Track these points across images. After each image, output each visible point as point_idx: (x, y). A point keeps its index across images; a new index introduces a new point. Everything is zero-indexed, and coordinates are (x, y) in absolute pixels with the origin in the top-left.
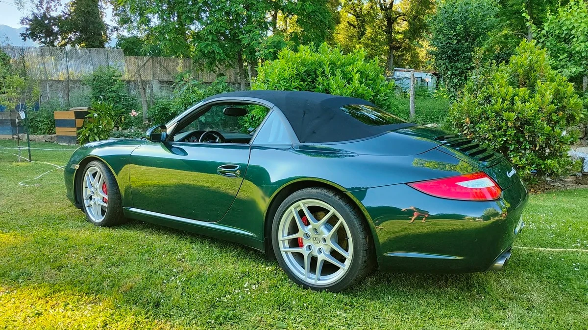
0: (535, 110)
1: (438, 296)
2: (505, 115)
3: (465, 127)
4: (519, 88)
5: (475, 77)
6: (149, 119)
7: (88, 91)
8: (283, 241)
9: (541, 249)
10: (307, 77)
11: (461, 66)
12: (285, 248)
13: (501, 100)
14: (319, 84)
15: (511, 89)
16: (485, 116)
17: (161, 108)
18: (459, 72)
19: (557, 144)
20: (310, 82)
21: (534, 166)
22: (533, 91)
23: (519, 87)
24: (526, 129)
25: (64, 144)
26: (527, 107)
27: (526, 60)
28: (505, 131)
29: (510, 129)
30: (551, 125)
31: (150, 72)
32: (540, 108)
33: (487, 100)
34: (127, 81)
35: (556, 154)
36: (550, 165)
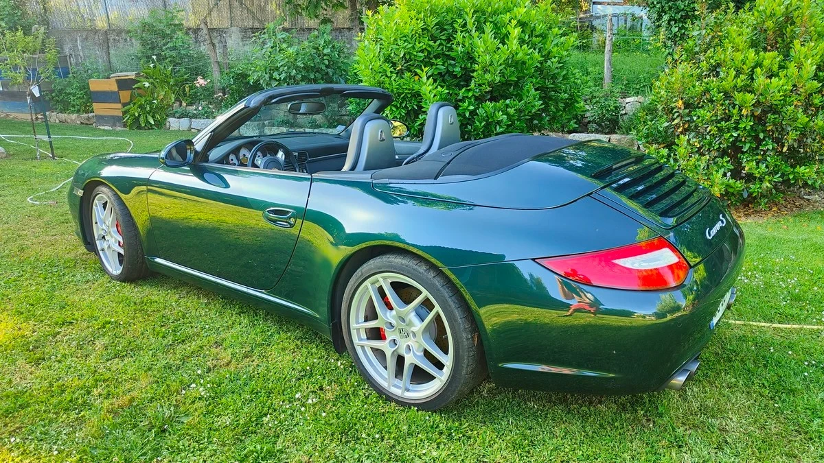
0: (786, 90)
1: (585, 418)
2: (739, 97)
3: (677, 114)
4: (765, 52)
5: (698, 33)
6: (223, 90)
7: (136, 47)
8: (358, 330)
9: (763, 324)
10: (441, 32)
11: (685, 6)
12: (360, 339)
13: (735, 73)
14: (458, 44)
15: (751, 54)
16: (708, 97)
17: (238, 75)
18: (682, 16)
19: (818, 143)
20: (445, 40)
21: (779, 175)
22: (787, 56)
23: (765, 50)
24: (770, 120)
25: (106, 128)
26: (773, 85)
27: (780, 6)
28: (737, 123)
29: (744, 120)
30: (810, 112)
31: (226, 14)
32: (794, 86)
33: (713, 71)
34: (194, 30)
35: (813, 158)
36: (803, 176)
